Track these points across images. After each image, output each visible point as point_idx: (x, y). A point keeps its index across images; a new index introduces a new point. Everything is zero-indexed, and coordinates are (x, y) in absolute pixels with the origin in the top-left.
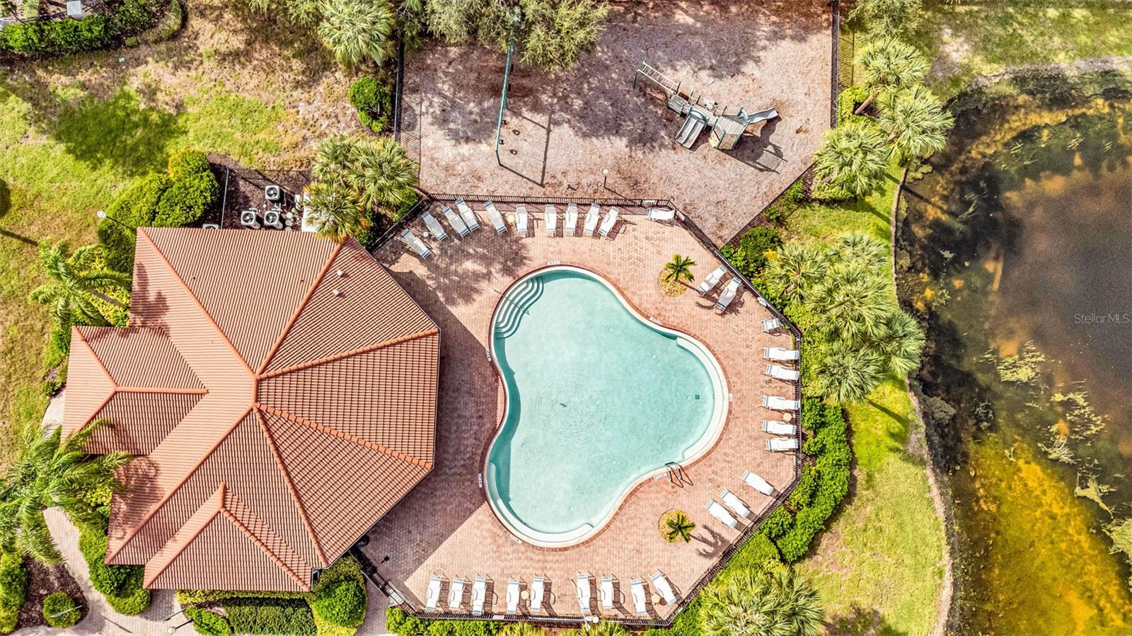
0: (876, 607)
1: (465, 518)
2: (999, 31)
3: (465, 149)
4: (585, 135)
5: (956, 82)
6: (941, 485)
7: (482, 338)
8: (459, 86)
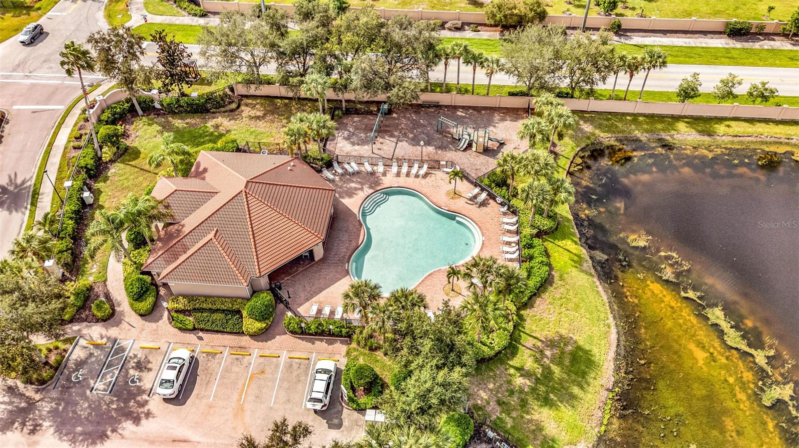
0: (571, 335)
1: (336, 281)
2: (606, 122)
3: (357, 147)
4: (413, 145)
5: (588, 138)
6: (604, 287)
7: (355, 211)
8: (356, 128)
